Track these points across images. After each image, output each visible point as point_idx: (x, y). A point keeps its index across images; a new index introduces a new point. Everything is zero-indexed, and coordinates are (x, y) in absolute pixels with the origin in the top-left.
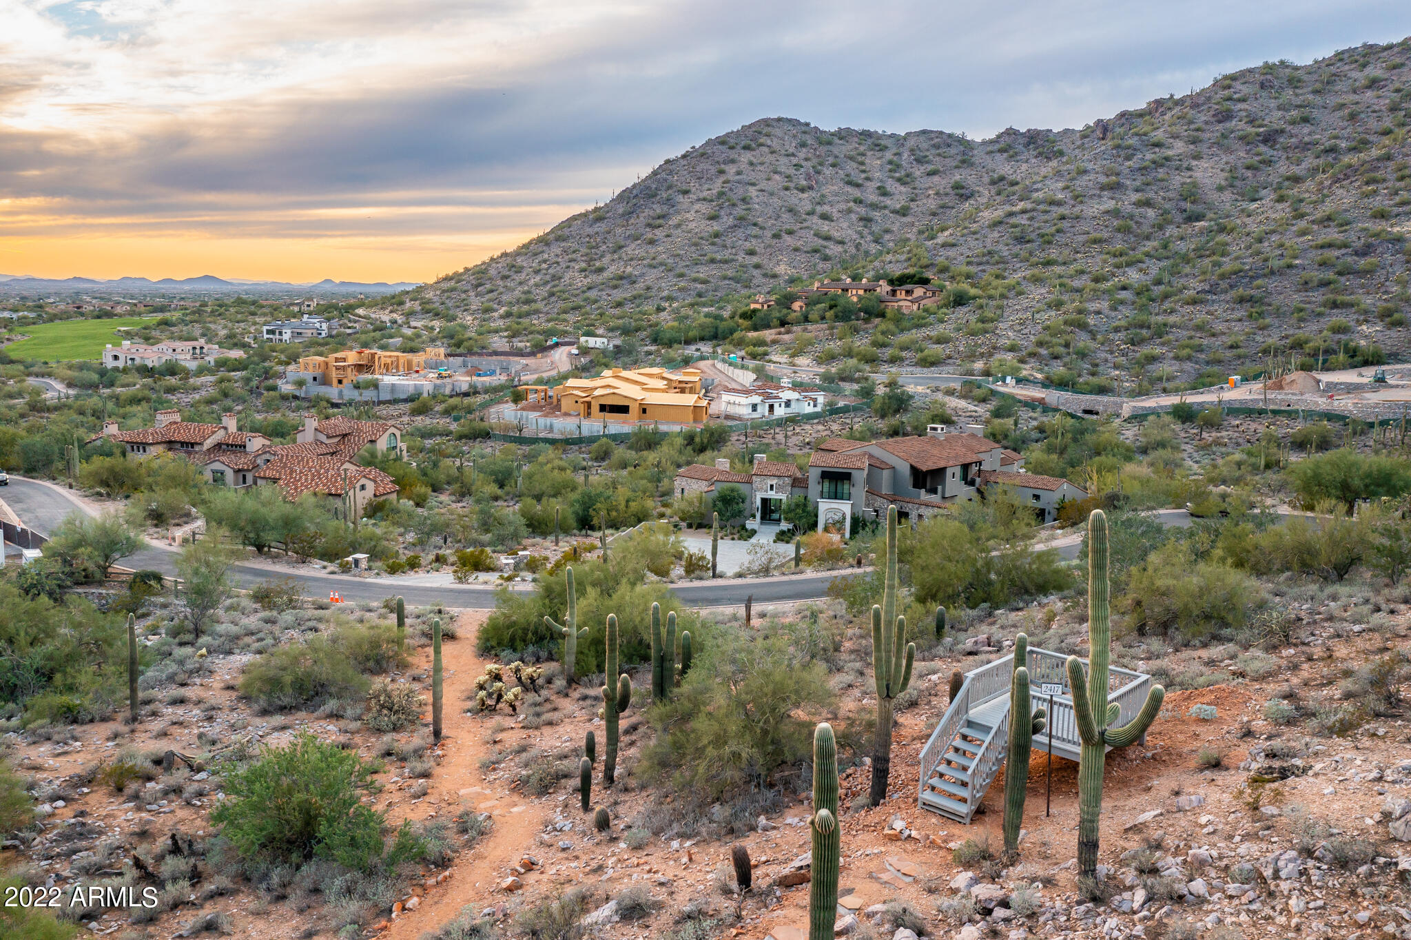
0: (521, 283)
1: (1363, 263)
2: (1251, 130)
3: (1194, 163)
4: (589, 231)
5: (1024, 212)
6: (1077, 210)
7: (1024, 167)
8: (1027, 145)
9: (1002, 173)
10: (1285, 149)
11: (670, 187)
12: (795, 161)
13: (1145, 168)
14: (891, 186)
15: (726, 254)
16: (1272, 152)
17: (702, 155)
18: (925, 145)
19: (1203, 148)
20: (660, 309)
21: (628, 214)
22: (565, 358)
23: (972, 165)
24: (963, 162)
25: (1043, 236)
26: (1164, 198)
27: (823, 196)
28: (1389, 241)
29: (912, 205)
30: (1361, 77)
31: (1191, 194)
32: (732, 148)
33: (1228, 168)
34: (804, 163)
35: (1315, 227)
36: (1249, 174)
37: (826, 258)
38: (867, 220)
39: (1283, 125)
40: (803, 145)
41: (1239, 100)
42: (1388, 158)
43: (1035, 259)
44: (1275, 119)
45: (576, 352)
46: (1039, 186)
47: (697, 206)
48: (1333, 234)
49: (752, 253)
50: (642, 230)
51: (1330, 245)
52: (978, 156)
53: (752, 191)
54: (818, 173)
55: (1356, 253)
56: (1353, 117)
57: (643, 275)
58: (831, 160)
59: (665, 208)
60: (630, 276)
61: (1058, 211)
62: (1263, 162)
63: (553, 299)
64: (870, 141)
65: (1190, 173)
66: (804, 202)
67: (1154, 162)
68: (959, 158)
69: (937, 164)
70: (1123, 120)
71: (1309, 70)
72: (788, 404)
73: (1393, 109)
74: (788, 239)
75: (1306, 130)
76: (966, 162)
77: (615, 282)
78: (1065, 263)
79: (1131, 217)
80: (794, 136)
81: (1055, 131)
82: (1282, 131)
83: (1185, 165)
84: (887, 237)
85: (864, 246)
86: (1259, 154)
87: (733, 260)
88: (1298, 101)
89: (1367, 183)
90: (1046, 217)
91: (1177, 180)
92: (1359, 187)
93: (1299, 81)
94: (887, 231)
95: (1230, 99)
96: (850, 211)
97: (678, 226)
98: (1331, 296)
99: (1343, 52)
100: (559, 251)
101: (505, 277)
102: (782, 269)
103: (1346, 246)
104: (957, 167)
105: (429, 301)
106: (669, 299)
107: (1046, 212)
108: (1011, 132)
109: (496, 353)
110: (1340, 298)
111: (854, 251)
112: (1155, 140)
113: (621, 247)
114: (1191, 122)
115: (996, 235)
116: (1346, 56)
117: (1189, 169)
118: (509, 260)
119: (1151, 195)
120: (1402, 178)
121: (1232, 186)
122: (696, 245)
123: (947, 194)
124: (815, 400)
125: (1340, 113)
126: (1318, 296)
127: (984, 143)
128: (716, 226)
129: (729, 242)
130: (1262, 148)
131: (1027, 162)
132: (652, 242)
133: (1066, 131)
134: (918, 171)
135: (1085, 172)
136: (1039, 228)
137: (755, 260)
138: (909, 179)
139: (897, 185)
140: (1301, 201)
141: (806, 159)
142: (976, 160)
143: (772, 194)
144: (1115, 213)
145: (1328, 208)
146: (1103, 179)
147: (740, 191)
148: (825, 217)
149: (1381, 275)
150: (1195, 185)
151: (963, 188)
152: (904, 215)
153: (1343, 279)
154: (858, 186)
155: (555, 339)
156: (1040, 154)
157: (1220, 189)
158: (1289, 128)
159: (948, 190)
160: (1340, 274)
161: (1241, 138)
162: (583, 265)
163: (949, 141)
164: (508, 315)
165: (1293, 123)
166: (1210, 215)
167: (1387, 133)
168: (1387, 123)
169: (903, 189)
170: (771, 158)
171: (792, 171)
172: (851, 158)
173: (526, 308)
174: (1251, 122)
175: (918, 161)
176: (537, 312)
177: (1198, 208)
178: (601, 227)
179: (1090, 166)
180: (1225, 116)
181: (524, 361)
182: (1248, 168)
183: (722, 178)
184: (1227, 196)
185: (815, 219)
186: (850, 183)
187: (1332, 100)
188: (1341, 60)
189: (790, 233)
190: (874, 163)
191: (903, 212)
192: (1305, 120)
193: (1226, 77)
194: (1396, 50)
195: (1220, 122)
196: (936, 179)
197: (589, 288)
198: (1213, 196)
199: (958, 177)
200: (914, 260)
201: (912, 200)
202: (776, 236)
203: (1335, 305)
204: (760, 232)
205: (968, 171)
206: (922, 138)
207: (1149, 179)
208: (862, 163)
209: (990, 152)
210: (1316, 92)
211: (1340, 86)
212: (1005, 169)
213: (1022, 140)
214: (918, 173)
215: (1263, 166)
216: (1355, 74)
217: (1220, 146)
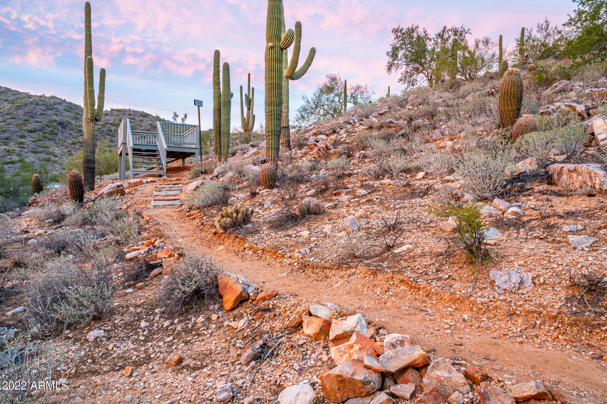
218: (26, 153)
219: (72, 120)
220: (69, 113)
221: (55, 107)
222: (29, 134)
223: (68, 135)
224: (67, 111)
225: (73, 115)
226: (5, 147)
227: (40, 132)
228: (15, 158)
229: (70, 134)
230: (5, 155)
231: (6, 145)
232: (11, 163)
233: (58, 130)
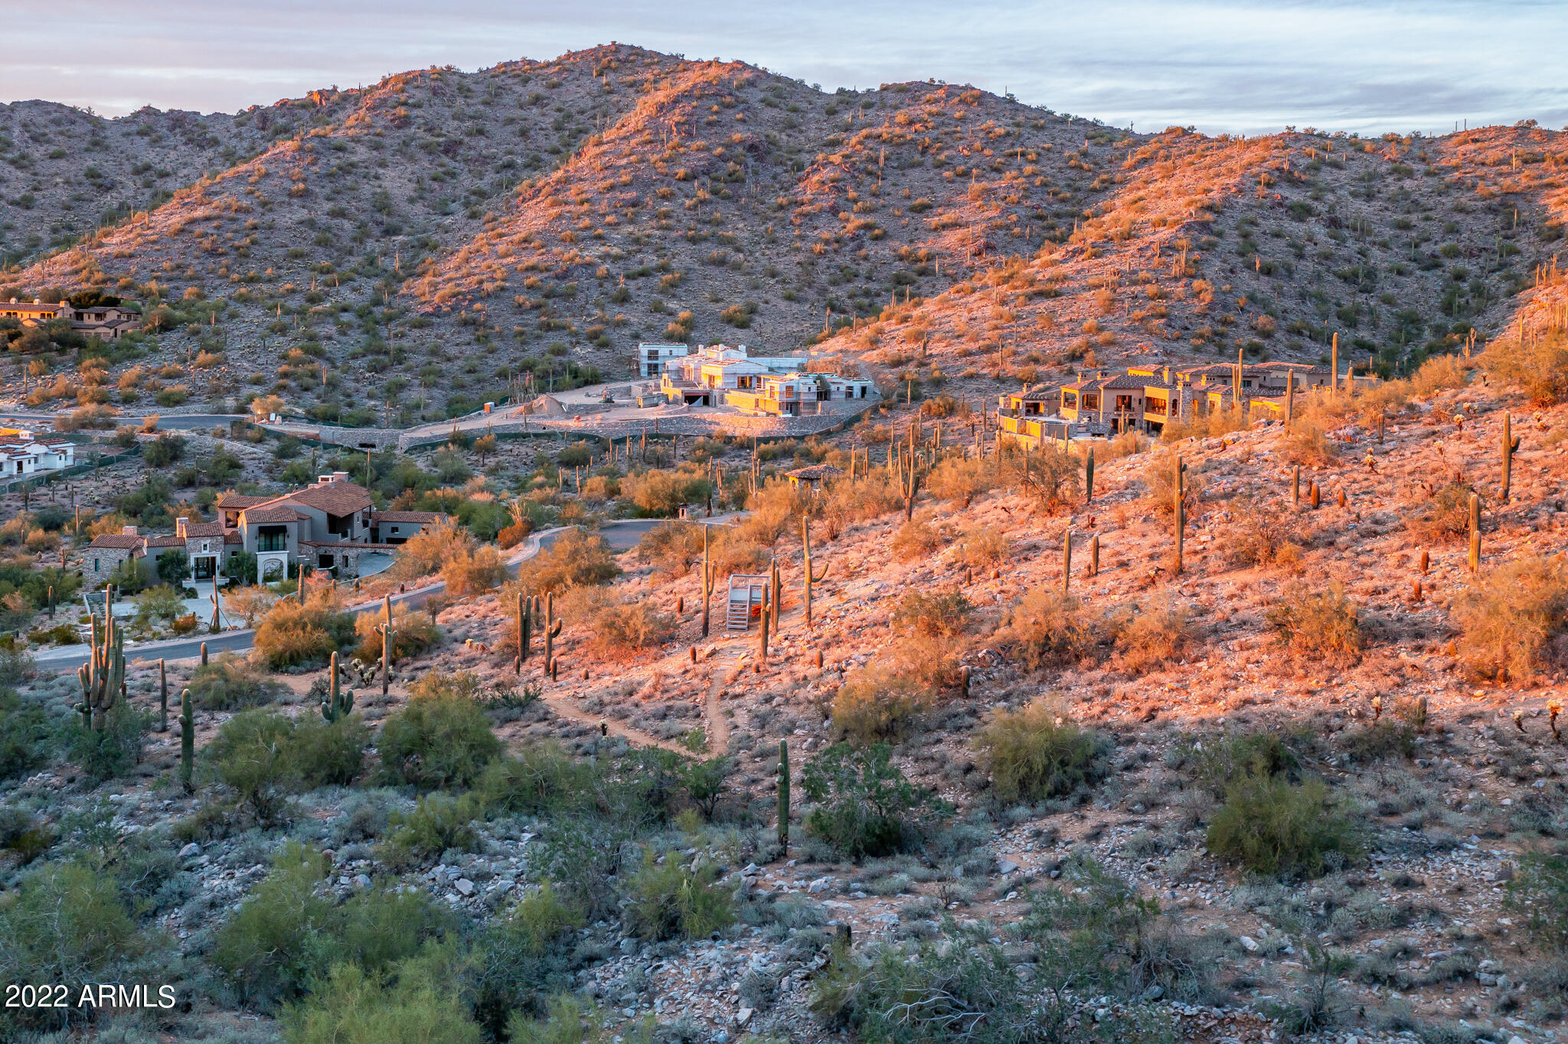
1: (564, 285)
2: (429, 138)
3: (381, 171)
5: (207, 219)
6: (270, 219)
7: (173, 155)
8: (172, 129)
9: (146, 160)
10: (466, 161)
13: (332, 175)
16: (453, 164)
18: (41, 120)
19: (387, 155)
23: (107, 148)
24: (95, 143)
25: (237, 248)
26: (358, 209)
28: (582, 265)
29: (36, 195)
30: (525, 92)
31: (383, 204)
33: (415, 178)
35: (516, 249)
36: (436, 185)
39: (457, 136)
41: (415, 106)
42: (565, 181)
43: (235, 276)
44: (452, 129)
46: (218, 188)
48: (533, 257)
51: (533, 269)
52: (113, 137)
55: (557, 277)
56: (524, 133)
61: (247, 219)
62: (447, 174)
65: (377, 183)
67: (340, 168)
68: (88, 138)
69: (61, 144)
70: (284, 110)
71: (476, 79)
72: (37, 460)
73: (558, 128)
75: (482, 143)
76: (98, 144)
78: (270, 281)
79: (329, 229)
81: (204, 113)
82: (461, 143)
83: (373, 172)
86: (442, 165)
88: (470, 111)
89: (551, 205)
90: (236, 226)
91: (367, 189)
92: (544, 208)
93: (469, 90)
95: (404, 103)
98: (544, 319)
99: (504, 64)
103: (547, 270)
104: (87, 150)
107: (233, 220)
108: (148, 111)
110: (553, 321)
112: (336, 142)
114: (369, 126)
115: (180, 245)
116: (509, 68)
117: (377, 177)
119: (344, 204)
120: (580, 203)
121: (422, 198)
123: (80, 184)
125: (509, 128)
126: (532, 319)
127: (117, 121)
130: (445, 159)
131: (175, 148)
133: (216, 115)
134: (37, 152)
135: (266, 174)
136: (230, 239)
138: (26, 162)
139: (12, 168)
140: (495, 220)
142: (111, 142)
144: (311, 224)
145: (522, 229)
146: (289, 185)
149: (581, 298)
150: (386, 195)
151: (99, 176)
152: (28, 208)
153: (550, 302)
156: (190, 141)
157: (411, 200)
158: (466, 140)
159: (81, 178)
160: (547, 296)
161: (422, 147)
163: (72, 117)
165: (469, 134)
166: (407, 229)
167: (555, 151)
168: (555, 141)
169: (19, 173)
175: (35, 139)
177: (394, 221)
180: (405, 122)
182: (434, 179)
184: (419, 208)
187: (502, 114)
188: (504, 72)
191: (26, 203)
192: (480, 132)
193: (396, 79)
194: (552, 68)
195: (399, 127)
196: (62, 163)
198: (405, 208)
199: (90, 163)
201: (36, 189)
203: (548, 328)
205: (102, 155)
206: (35, 111)
207: (339, 186)
209: (127, 135)
210: (486, 103)
211: (507, 99)
212: (150, 156)
213: (165, 122)
214: (37, 155)
215: (448, 178)
216: (519, 89)
217: (403, 154)
218: (675, 241)
219: (780, 132)
220: (775, 112)
221: (742, 95)
222: (682, 185)
223: (768, 181)
224: (770, 105)
225: (784, 115)
226: (631, 228)
227: (705, 179)
228: (652, 260)
229: (774, 178)
230: (629, 253)
231: (632, 222)
232: (642, 274)
233: (746, 166)
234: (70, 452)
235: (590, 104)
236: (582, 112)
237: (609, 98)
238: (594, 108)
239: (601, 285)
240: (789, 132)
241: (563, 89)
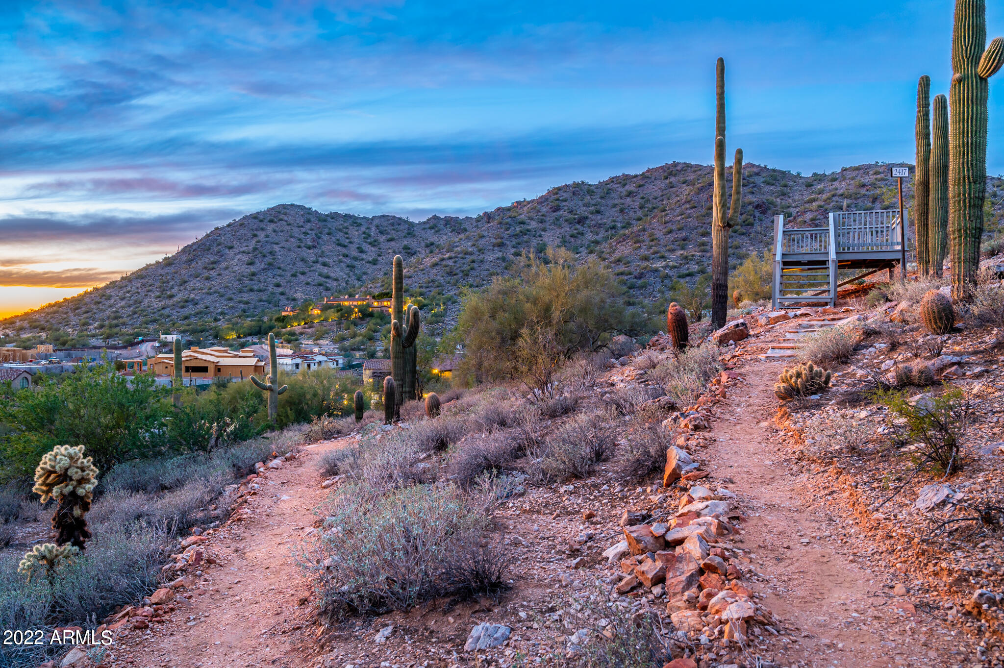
0: (110, 306)
1: (639, 282)
2: (570, 216)
3: (543, 233)
4: (162, 272)
5: (450, 258)
6: (481, 256)
7: (445, 237)
8: (446, 225)
9: (432, 241)
10: (589, 227)
11: (219, 245)
12: (303, 230)
13: (517, 235)
14: (366, 247)
15: (261, 286)
16: (583, 229)
17: (241, 225)
18: (385, 224)
19: (547, 225)
20: (216, 320)
21: (190, 261)
22: (149, 349)
23: (414, 236)
24: (409, 234)
25: (463, 272)
27: (323, 252)
28: (651, 271)
29: (379, 258)
30: (623, 191)
32: (261, 221)
33: (561, 236)
34: (309, 232)
35: (613, 265)
36: (572, 240)
37: (327, 289)
38: (351, 267)
39: (587, 215)
40: (309, 221)
41: (563, 201)
42: (644, 230)
44: (583, 211)
45: (158, 345)
46: (458, 244)
47: (239, 257)
48: (622, 268)
49: (278, 285)
50: (199, 271)
51: (622, 274)
52: (418, 231)
53: (276, 248)
54: (319, 238)
55: (636, 277)
56: (622, 211)
57: (202, 299)
58: (327, 230)
59: (216, 257)
60: (193, 300)
61: (469, 258)
62: (578, 233)
63: (135, 316)
64: (350, 221)
65: (541, 238)
66: (311, 255)
67: (521, 232)
68: (406, 231)
69: (393, 234)
70: (499, 212)
71: (597, 187)
72: (320, 363)
73: (642, 207)
74: (302, 277)
75: (599, 218)
77: (182, 304)
78: (477, 286)
79: (512, 261)
80: (302, 215)
81: (461, 218)
82: (587, 218)
83: (538, 234)
84: (365, 277)
85: (351, 282)
86: (576, 229)
87: (265, 290)
88: (593, 202)
89: (635, 243)
90: (464, 261)
91: (534, 242)
92: (631, 245)
93: (593, 192)
94: (365, 273)
95: (558, 200)
96: (340, 261)
97: (226, 268)
99: (613, 178)
100: (139, 285)
101: (99, 303)
102: (298, 295)
103: (630, 274)
104: (405, 237)
105: (36, 321)
106: (222, 313)
107: (463, 258)
109: (95, 347)
110: (631, 300)
111: (345, 285)
112: (520, 220)
113: (185, 282)
114: (539, 211)
115: (435, 271)
116: (615, 180)
117: (540, 236)
118: (100, 292)
120: (652, 240)
121: (564, 246)
122: (240, 280)
124: (337, 362)
125: (614, 209)
127: (420, 223)
128: (253, 269)
129: (262, 279)
130: (578, 226)
131: (446, 234)
132: (208, 279)
133: (467, 218)
134: (382, 239)
135: (483, 237)
136: (460, 267)
137: (280, 289)
138: (376, 243)
139: (369, 246)
140: (603, 252)
141: (311, 230)
142: (416, 233)
143: (290, 250)
144: (504, 259)
145: (617, 255)
146: (493, 241)
147: (268, 247)
148: (325, 264)
149: (650, 288)
151: (409, 249)
152: (374, 264)
153: (631, 291)
154: (345, 246)
155: (141, 338)
156: (453, 230)
158: (590, 216)
159: (401, 250)
160: (630, 288)
161: (566, 221)
162: (158, 294)
163: (399, 222)
164: (102, 327)
165: (592, 213)
167: (639, 219)
168: (640, 214)
169: (373, 249)
170: (289, 228)
171: (302, 236)
172: (340, 230)
173: (115, 322)
174: (571, 212)
175: (381, 233)
176: (124, 324)
178: (171, 269)
179: (486, 234)
180: (556, 209)
181: (117, 352)
182: (571, 236)
183: (255, 240)
185: (318, 265)
186: (339, 245)
187: (610, 202)
188: (613, 182)
189: (303, 273)
190: (354, 233)
191: (374, 262)
192: (598, 212)
193: (555, 189)
194: (639, 178)
195: (554, 212)
196: (393, 244)
197: (163, 308)
199: (406, 243)
200: (386, 285)
201: (379, 255)
202: (294, 275)
204: (283, 273)
205: (412, 239)
206: (383, 220)
207: (519, 240)
208: (347, 233)
209: (424, 229)
210: (602, 198)
211: (613, 195)
212: (434, 239)
213: (442, 222)
214: (382, 240)
215: (579, 236)
216: (620, 189)
217: (555, 224)
218: (709, 258)
219: (776, 197)
220: (772, 188)
221: (751, 180)
223: (769, 224)
224: (769, 184)
225: (778, 189)
226: (682, 252)
228: (695, 268)
230: (681, 264)
231: (683, 248)
232: (688, 275)
233: (755, 217)
234: (341, 361)
235: (661, 194)
236: (656, 198)
237: (671, 190)
238: (662, 196)
239: (662, 282)
240: (782, 197)
241: (645, 188)
